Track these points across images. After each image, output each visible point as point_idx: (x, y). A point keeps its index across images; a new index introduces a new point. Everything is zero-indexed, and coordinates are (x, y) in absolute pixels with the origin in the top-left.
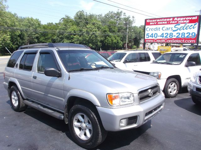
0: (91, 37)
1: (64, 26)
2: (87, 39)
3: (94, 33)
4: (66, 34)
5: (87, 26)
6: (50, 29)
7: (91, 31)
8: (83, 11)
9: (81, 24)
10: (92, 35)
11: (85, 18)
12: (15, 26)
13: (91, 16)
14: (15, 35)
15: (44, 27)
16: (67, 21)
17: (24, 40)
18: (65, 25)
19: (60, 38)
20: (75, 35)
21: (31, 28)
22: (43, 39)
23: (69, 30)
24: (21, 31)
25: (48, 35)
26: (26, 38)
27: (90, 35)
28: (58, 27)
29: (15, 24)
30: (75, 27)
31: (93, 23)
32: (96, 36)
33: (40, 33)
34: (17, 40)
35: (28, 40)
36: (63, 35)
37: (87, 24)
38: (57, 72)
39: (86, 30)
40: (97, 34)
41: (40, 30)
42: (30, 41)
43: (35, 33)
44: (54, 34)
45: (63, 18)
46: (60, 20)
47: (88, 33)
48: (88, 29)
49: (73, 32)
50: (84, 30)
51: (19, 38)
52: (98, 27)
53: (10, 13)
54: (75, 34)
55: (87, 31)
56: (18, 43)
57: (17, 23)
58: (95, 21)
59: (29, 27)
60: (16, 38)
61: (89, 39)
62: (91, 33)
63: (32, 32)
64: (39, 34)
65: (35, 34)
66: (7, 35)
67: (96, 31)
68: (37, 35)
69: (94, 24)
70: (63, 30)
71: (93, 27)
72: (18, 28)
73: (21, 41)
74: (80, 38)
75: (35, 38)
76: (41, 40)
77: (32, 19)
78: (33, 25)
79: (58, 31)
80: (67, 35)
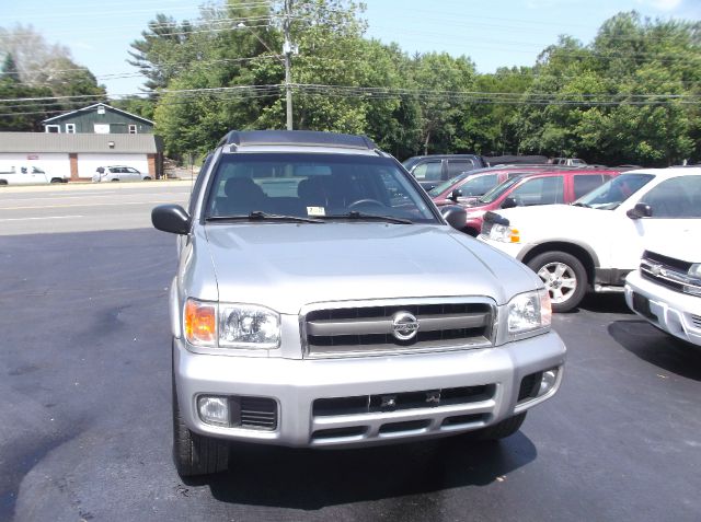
0: (649, 115)
1: (553, 78)
2: (633, 122)
3: (664, 100)
4: (554, 107)
5: (640, 73)
6: (502, 89)
7: (652, 90)
8: (633, 12)
9: (616, 64)
10: (659, 105)
11: (633, 42)
12: (386, 83)
13: (661, 32)
14: (385, 111)
15: (484, 84)
16: (564, 57)
17: (414, 127)
18: (556, 73)
19: (531, 121)
20: (585, 108)
21: (439, 89)
22: (476, 125)
23: (567, 90)
24: (405, 99)
25: (491, 111)
26: (421, 121)
27: (647, 108)
28: (530, 79)
29: (386, 76)
30: (590, 77)
31: (663, 58)
32: (672, 113)
33: (467, 103)
34: (390, 128)
35: (427, 127)
36: (542, 110)
37: (640, 63)
39: (631, 88)
40: (677, 103)
41: (465, 93)
42: (432, 131)
43: (449, 105)
44: (514, 107)
45: (549, 49)
46: (540, 56)
47: (637, 98)
48: (639, 80)
49: (579, 98)
50: (625, 88)
51: (395, 122)
52: (685, 74)
53: (375, 44)
54: (586, 103)
55: (634, 92)
56: (395, 136)
57: (392, 75)
58: (673, 51)
59: (433, 85)
60: (387, 122)
61: (640, 124)
62: (653, 97)
63: (441, 102)
64: (464, 106)
65: (448, 109)
66: (359, 113)
67: (672, 91)
68: (456, 111)
69: (667, 62)
70: (547, 90)
71: (664, 73)
72: (396, 88)
73: (402, 130)
74: (605, 121)
75: (448, 121)
76: (466, 126)
77: (445, 59)
78: (445, 77)
79: (526, 94)
80: (557, 108)
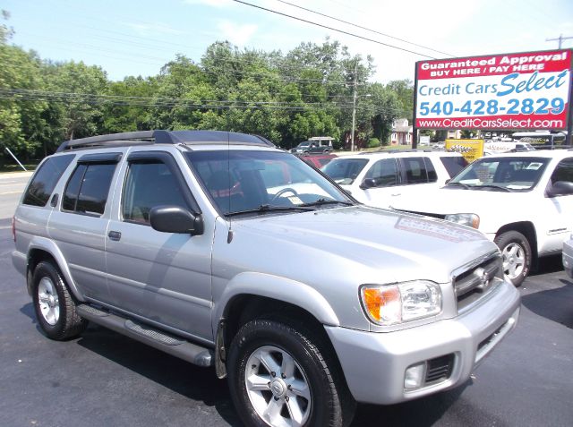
0: (251, 116)
1: (173, 86)
2: (241, 120)
3: (259, 105)
4: (180, 108)
5: (241, 85)
6: (134, 94)
7: (251, 98)
8: (227, 42)
9: (222, 79)
10: (256, 109)
11: (233, 63)
12: (31, 86)
13: (250, 57)
14: (34, 112)
15: (117, 89)
16: (180, 70)
17: (60, 126)
18: (176, 82)
19: (162, 119)
20: (204, 111)
21: (78, 93)
22: (115, 123)
23: (189, 97)
24: (50, 99)
25: (127, 112)
26: (65, 121)
27: (249, 111)
28: (156, 87)
29: (32, 80)
30: (204, 87)
31: (255, 76)
32: (266, 114)
33: (106, 105)
34: (39, 127)
35: (70, 126)
36: (169, 111)
37: (240, 79)
38: (190, 219)
39: (236, 96)
40: (268, 108)
41: (104, 98)
42: (75, 129)
43: (89, 107)
44: (146, 108)
45: (170, 64)
46: (163, 68)
47: (242, 104)
48: (242, 91)
49: (198, 102)
50: (232, 96)
51: (43, 122)
52: (270, 87)
53: (18, 51)
54: (204, 106)
55: (238, 99)
56: (43, 134)
57: (38, 79)
58: (261, 71)
59: (73, 89)
60: (36, 122)
61: (245, 123)
62: (251, 104)
63: (81, 104)
64: (103, 108)
65: (89, 110)
66: (12, 113)
67: (264, 99)
68: (95, 112)
69: (258, 79)
70: (172, 96)
71: (257, 87)
72: (42, 91)
73: (49, 129)
74: (220, 120)
75: (89, 121)
76: (107, 124)
77: (81, 67)
78: (83, 83)
79: (155, 99)
80: (181, 110)
